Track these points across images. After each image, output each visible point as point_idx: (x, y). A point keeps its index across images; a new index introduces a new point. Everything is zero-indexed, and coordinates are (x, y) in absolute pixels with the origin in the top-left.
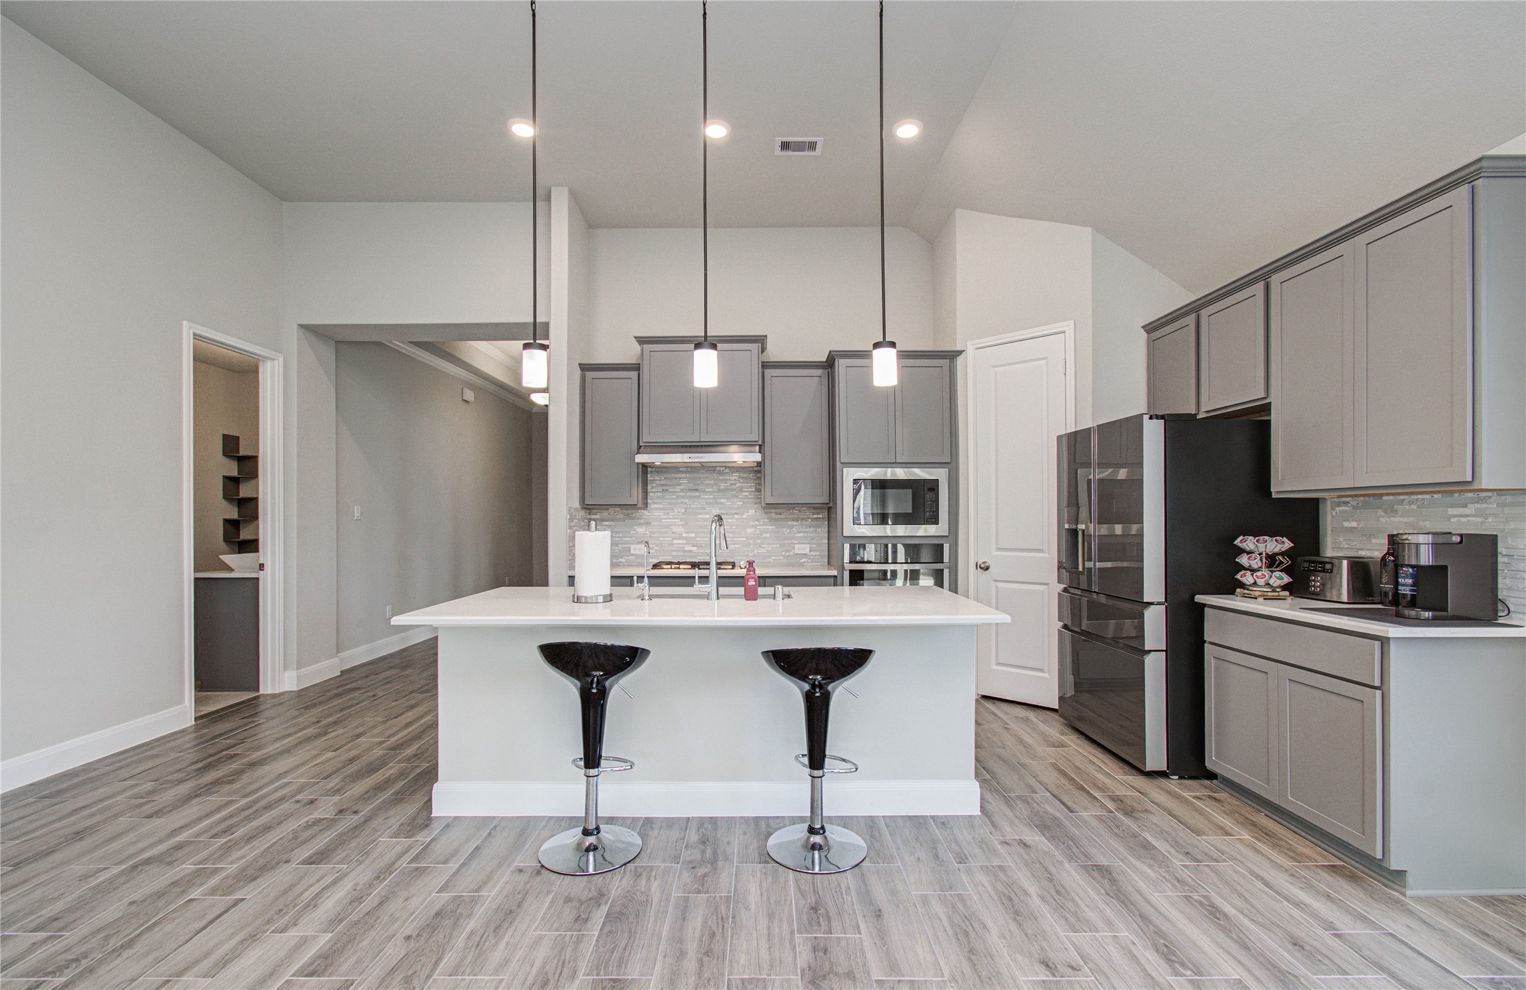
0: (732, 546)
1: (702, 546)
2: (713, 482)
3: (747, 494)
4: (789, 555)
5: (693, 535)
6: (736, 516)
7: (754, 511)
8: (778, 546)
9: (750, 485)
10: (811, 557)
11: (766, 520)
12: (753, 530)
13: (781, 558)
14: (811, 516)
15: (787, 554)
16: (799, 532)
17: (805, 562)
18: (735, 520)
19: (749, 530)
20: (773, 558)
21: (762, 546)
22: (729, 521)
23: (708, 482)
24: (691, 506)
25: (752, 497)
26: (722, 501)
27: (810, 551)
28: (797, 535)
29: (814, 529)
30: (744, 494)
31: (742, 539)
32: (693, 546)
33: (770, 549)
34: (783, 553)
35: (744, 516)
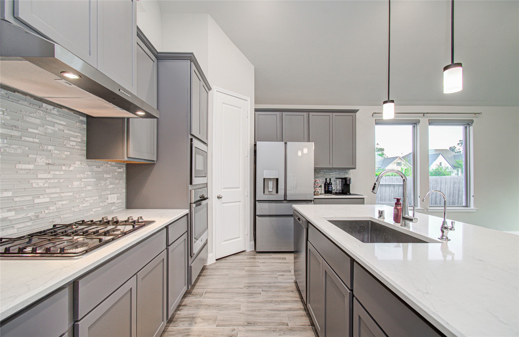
0: (60, 203)
1: (22, 209)
2: (38, 121)
3: (74, 144)
4: (105, 206)
5: (10, 194)
6: (64, 168)
7: (79, 163)
8: (98, 197)
9: (76, 134)
10: (117, 205)
11: (89, 173)
12: (79, 183)
13: (100, 209)
14: (117, 170)
15: (103, 205)
16: (111, 184)
17: (114, 210)
18: (62, 173)
19: (76, 184)
20: (94, 210)
21: (86, 199)
22: (57, 173)
23: (32, 120)
24: (8, 150)
25: (79, 147)
26: (50, 148)
27: (117, 200)
28: (109, 187)
29: (119, 181)
30: (72, 143)
31: (69, 194)
32: (9, 211)
33: (92, 201)
34: (101, 204)
35: (72, 168)
